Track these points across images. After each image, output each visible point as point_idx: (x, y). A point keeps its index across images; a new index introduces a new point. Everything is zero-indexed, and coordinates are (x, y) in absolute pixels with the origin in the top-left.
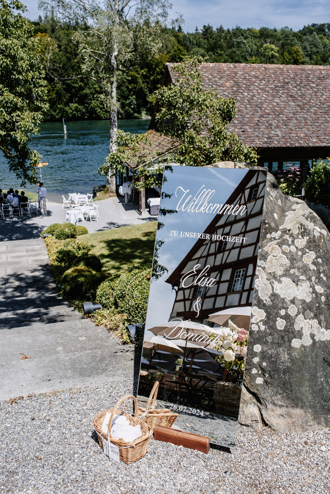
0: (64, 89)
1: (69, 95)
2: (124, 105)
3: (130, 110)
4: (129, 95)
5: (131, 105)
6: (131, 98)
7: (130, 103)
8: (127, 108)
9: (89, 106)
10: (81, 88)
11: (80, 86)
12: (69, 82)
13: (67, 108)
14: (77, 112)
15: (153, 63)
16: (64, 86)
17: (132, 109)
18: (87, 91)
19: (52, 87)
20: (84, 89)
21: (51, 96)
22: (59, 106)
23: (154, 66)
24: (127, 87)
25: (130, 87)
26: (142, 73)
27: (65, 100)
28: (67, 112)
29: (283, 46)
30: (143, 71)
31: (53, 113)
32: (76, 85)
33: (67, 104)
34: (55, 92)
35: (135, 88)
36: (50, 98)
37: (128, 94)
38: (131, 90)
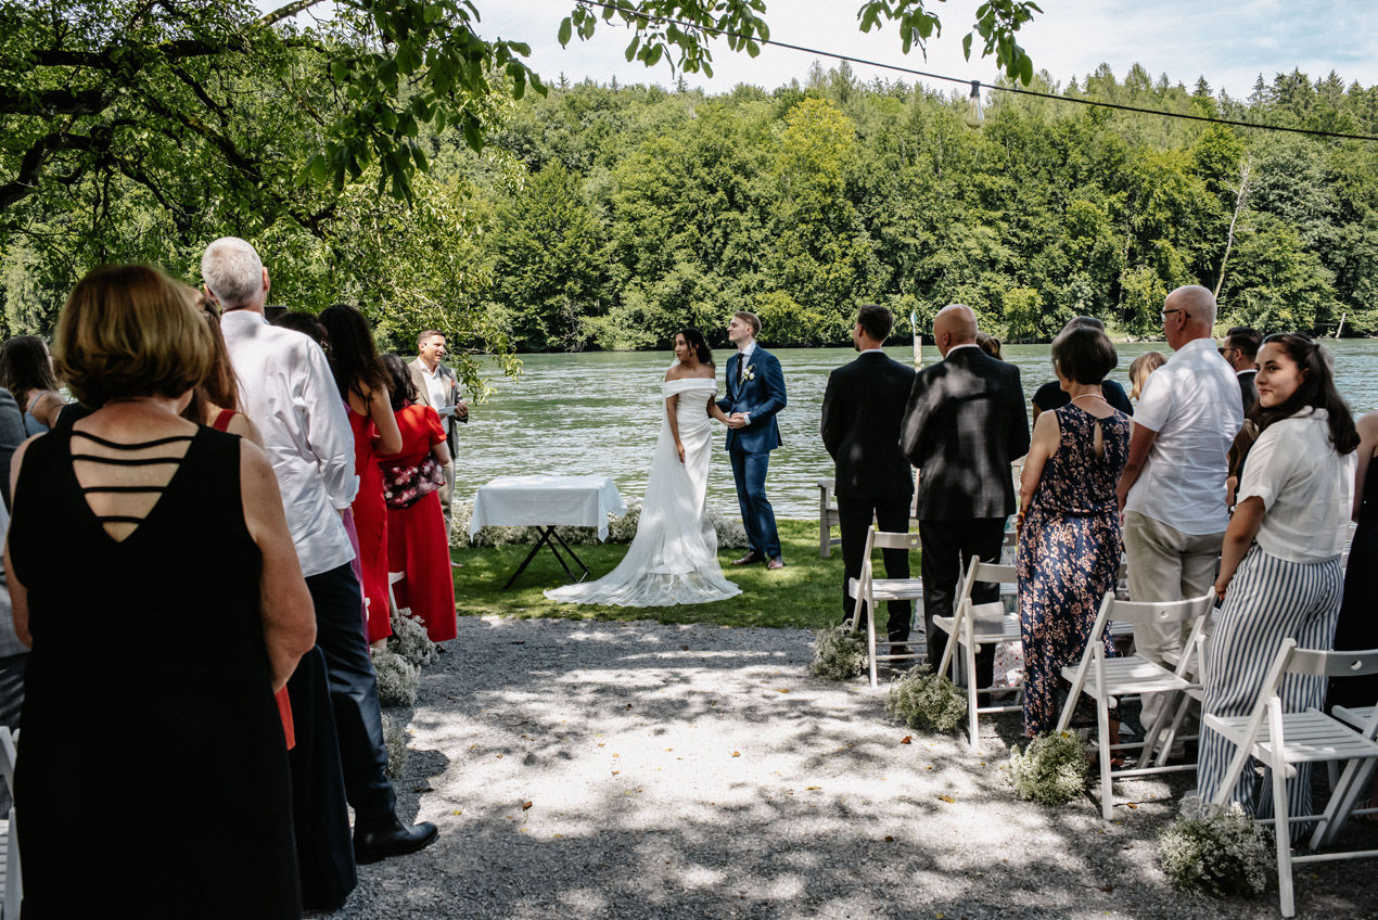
0: (878, 252)
1: (891, 269)
2: (1054, 298)
4: (1068, 271)
5: (1077, 299)
6: (1076, 277)
7: (1074, 293)
8: (1063, 308)
10: (926, 250)
11: (925, 244)
12: (891, 230)
15: (1144, 176)
16: (878, 244)
18: (943, 258)
19: (840, 246)
20: (932, 252)
21: (837, 271)
22: (858, 301)
23: (1145, 184)
24: (1064, 247)
25: (1075, 247)
26: (1111, 205)
27: (876, 286)
30: (1113, 198)
31: (841, 321)
32: (912, 241)
33: (883, 295)
34: (848, 260)
35: (1090, 248)
36: (836, 278)
37: (1066, 268)
38: (1078, 256)
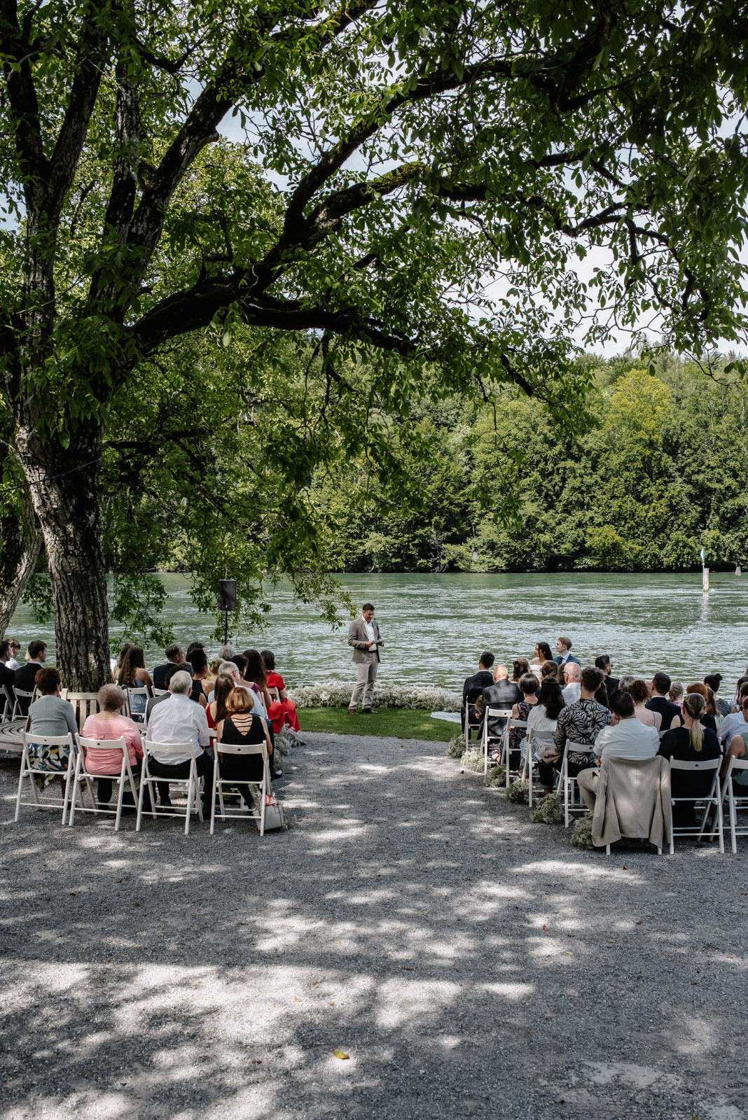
0: (689, 495)
1: (700, 509)
10: (730, 493)
11: (728, 488)
12: (701, 477)
13: (691, 541)
14: (716, 551)
16: (688, 488)
18: (744, 499)
19: (658, 490)
20: (734, 495)
21: (655, 510)
22: (673, 535)
27: (688, 523)
28: (691, 548)
31: (658, 551)
32: (717, 486)
33: (694, 530)
34: (663, 501)
36: (653, 516)
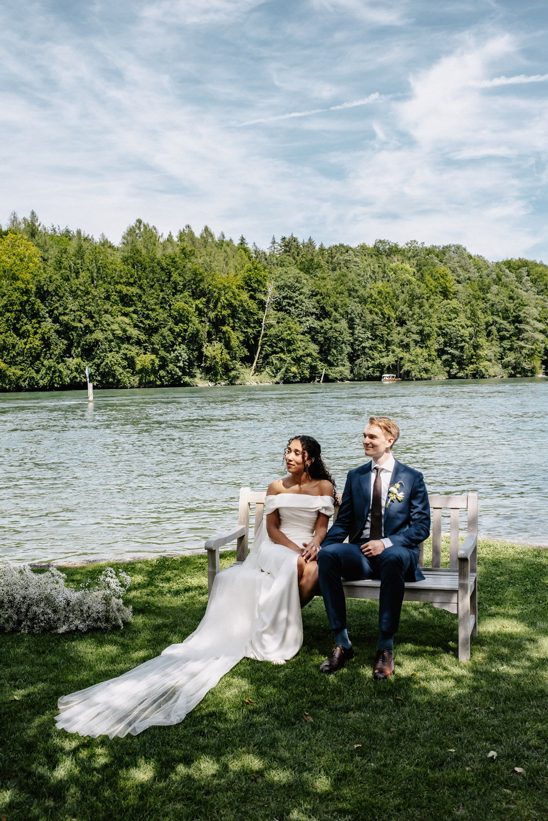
0: (57, 331)
1: (66, 342)
2: (166, 361)
3: (178, 370)
4: (174, 344)
5: (179, 361)
6: (178, 348)
7: (177, 357)
8: (171, 366)
9: (101, 363)
10: (88, 330)
11: (87, 327)
12: (66, 318)
13: (61, 367)
14: (79, 373)
15: (214, 289)
16: (57, 326)
17: (179, 367)
18: (98, 335)
19: (33, 327)
20: (92, 332)
21: (31, 343)
22: (46, 362)
23: (215, 294)
24: (170, 330)
25: (177, 330)
26: (197, 306)
27: (57, 352)
28: (60, 372)
29: (419, 267)
30: (198, 302)
31: (34, 375)
32: (79, 325)
33: (61, 359)
34: (38, 336)
35: (186, 331)
36: (30, 348)
37: (172, 342)
38: (179, 335)
